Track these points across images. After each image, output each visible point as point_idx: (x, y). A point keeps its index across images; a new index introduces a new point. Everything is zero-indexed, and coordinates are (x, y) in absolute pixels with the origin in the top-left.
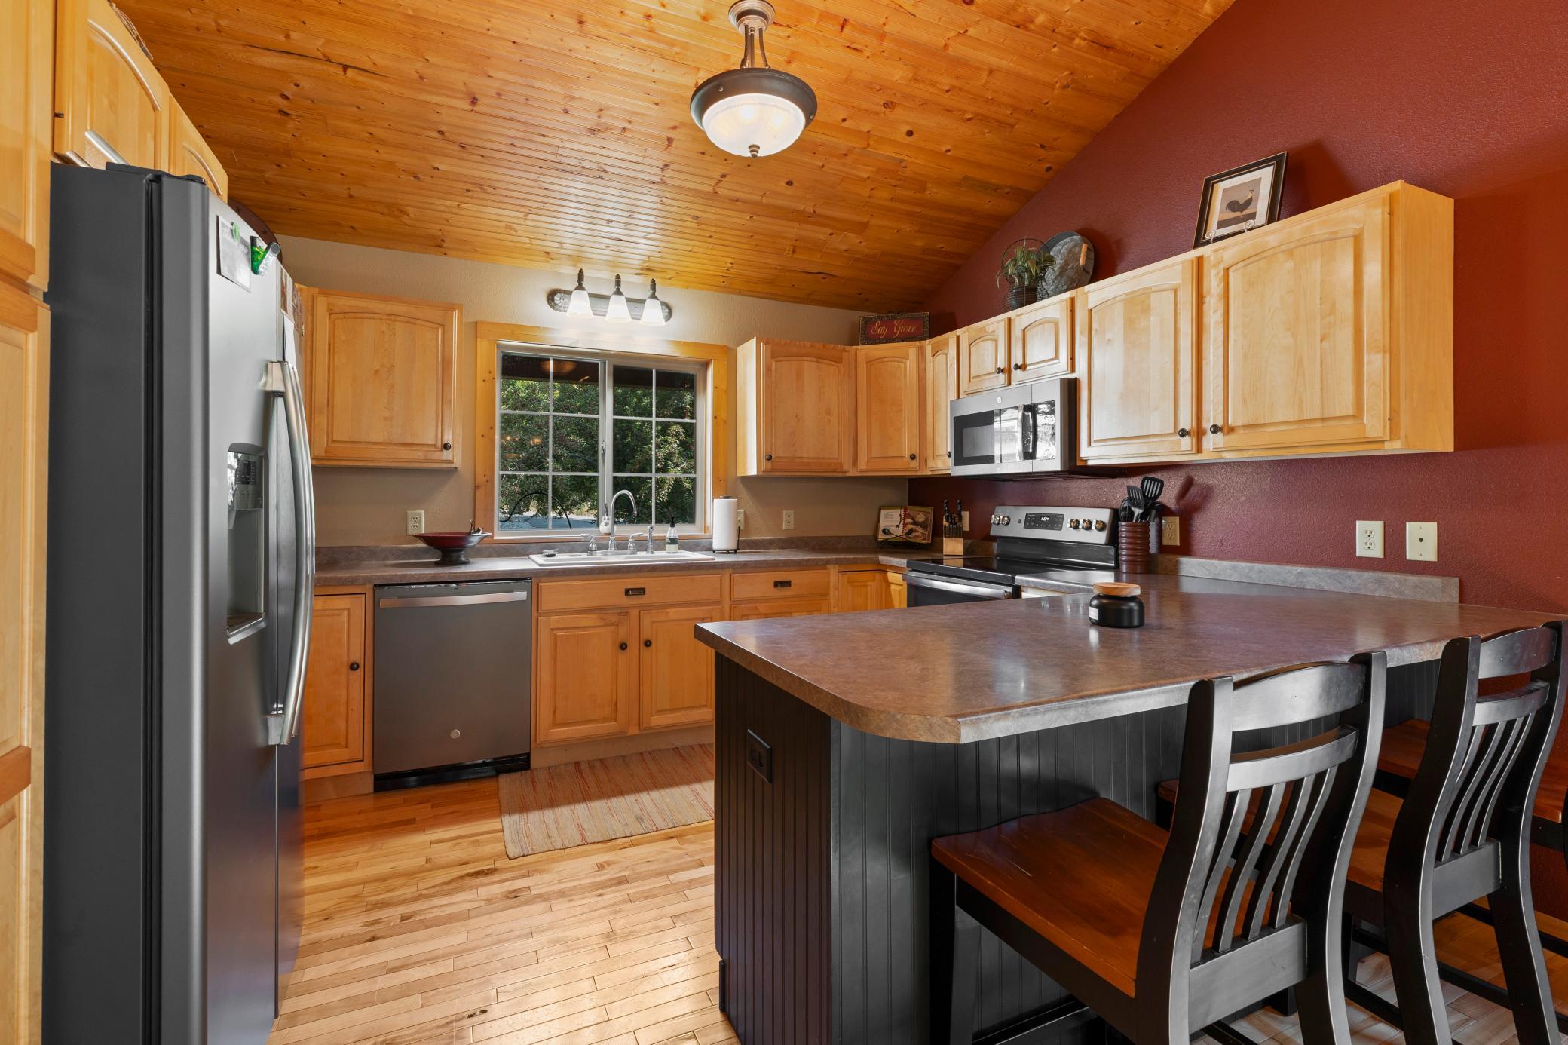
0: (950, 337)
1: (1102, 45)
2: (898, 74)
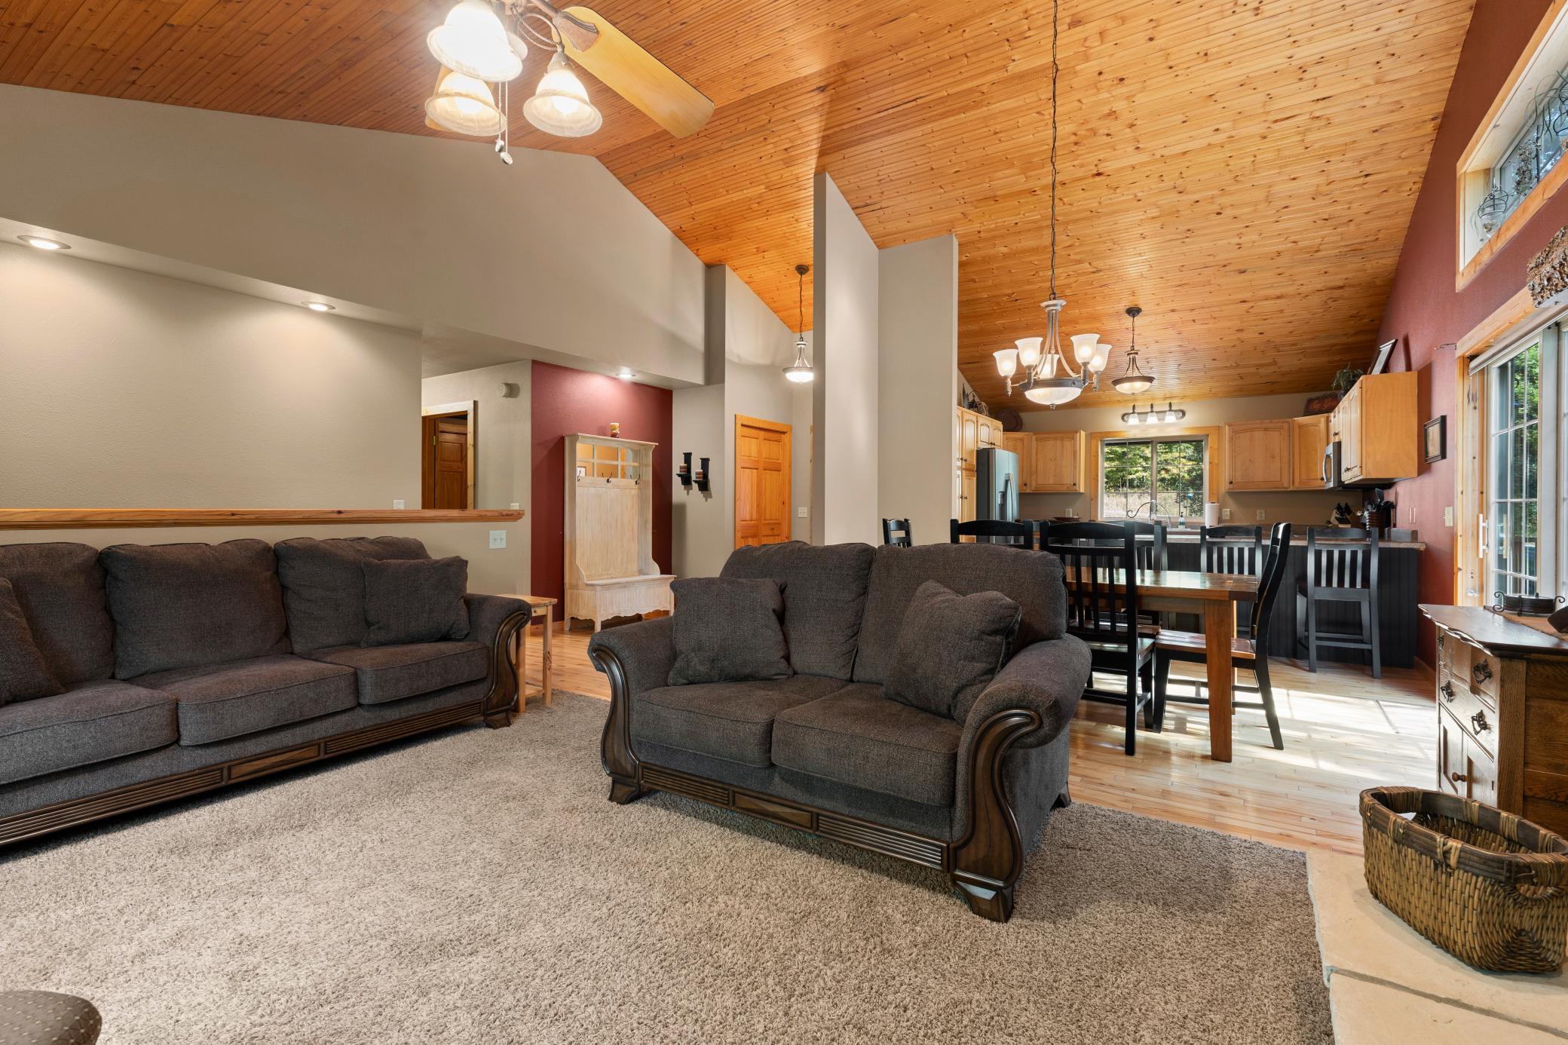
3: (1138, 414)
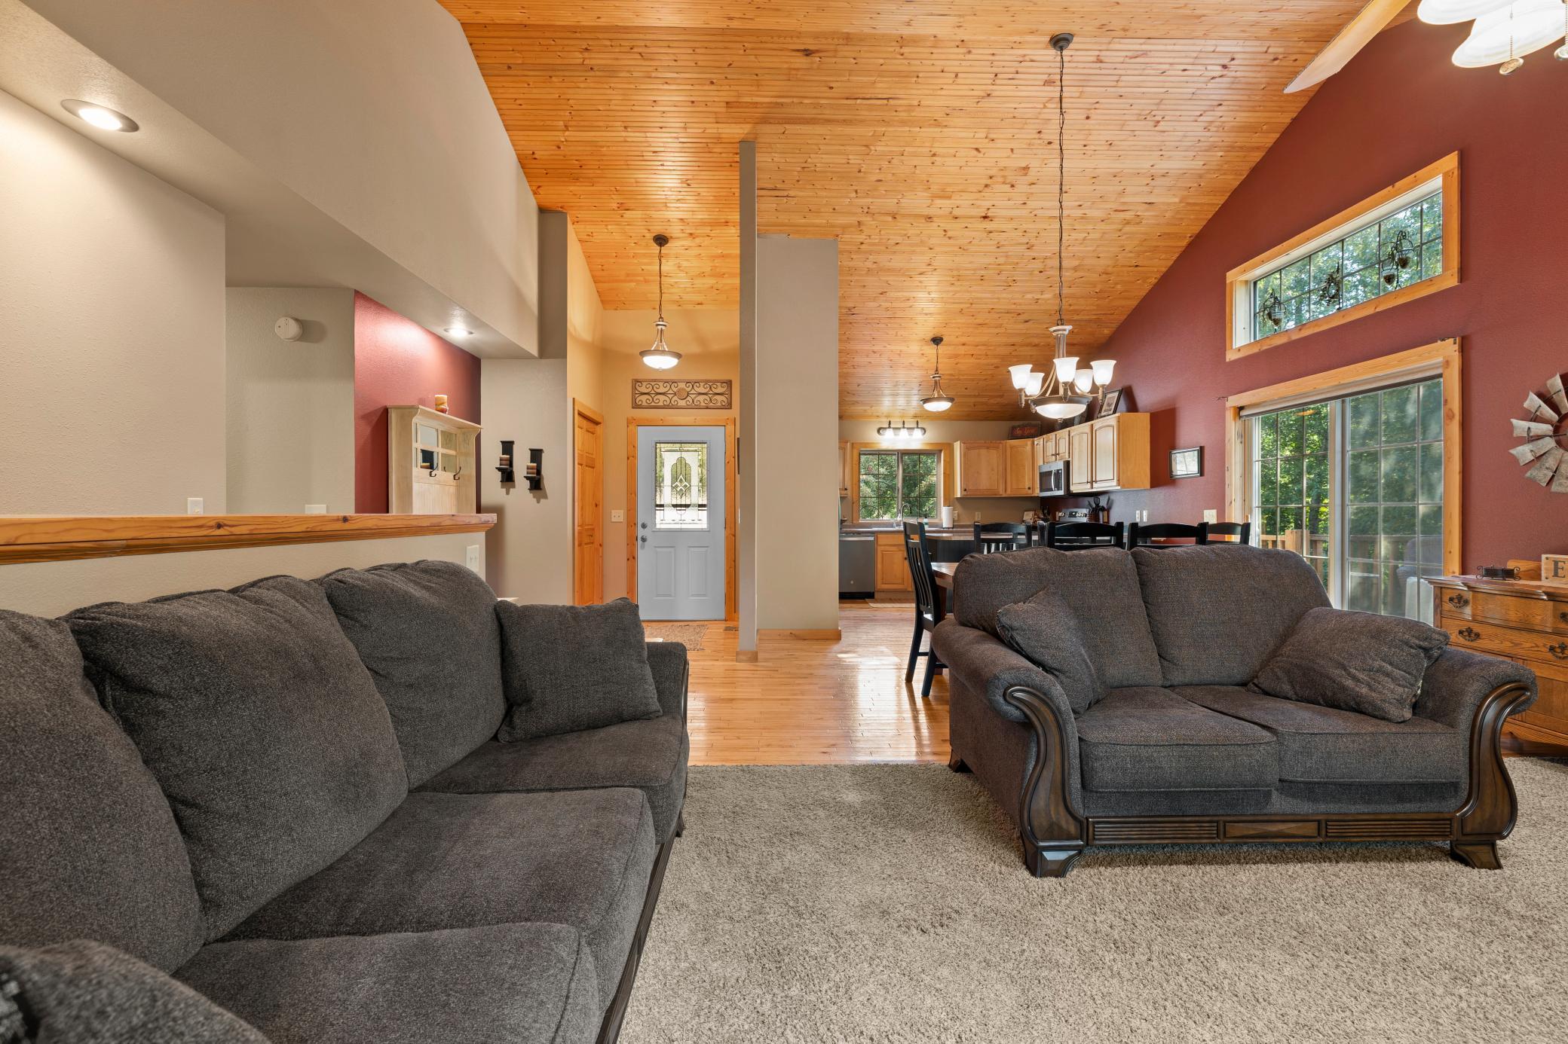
3: (894, 428)
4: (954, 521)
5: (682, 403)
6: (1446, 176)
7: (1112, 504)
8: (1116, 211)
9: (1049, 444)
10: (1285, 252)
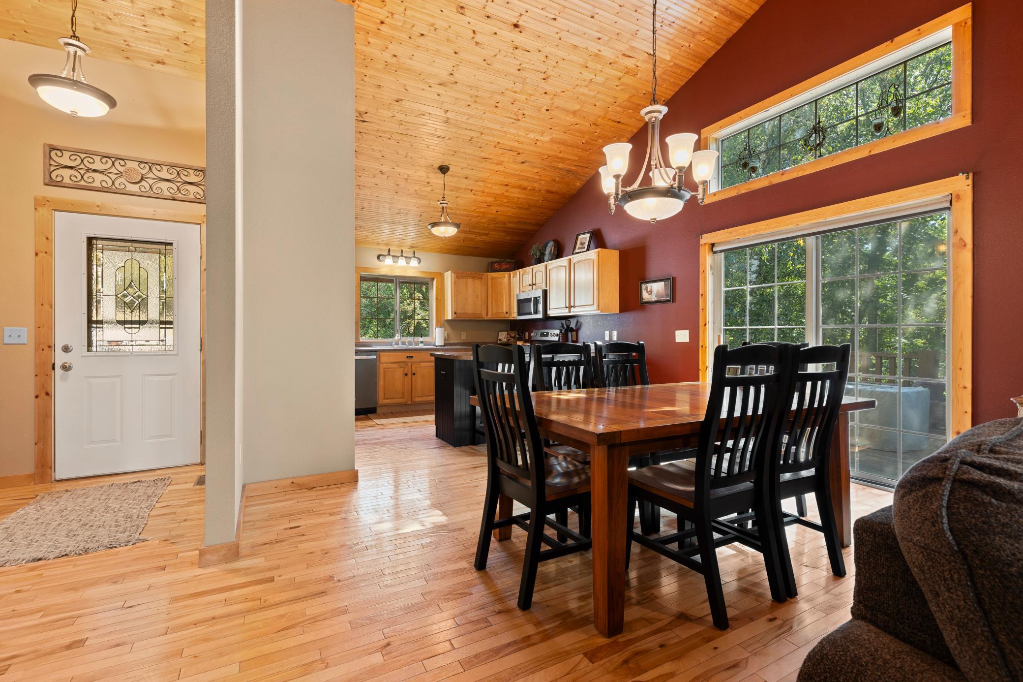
0: (518, 272)
1: (551, 192)
2: (490, 199)
3: (393, 256)
4: (445, 340)
5: (135, 188)
6: (957, 27)
7: (581, 325)
8: (624, 55)
9: (526, 276)
10: (766, 108)
